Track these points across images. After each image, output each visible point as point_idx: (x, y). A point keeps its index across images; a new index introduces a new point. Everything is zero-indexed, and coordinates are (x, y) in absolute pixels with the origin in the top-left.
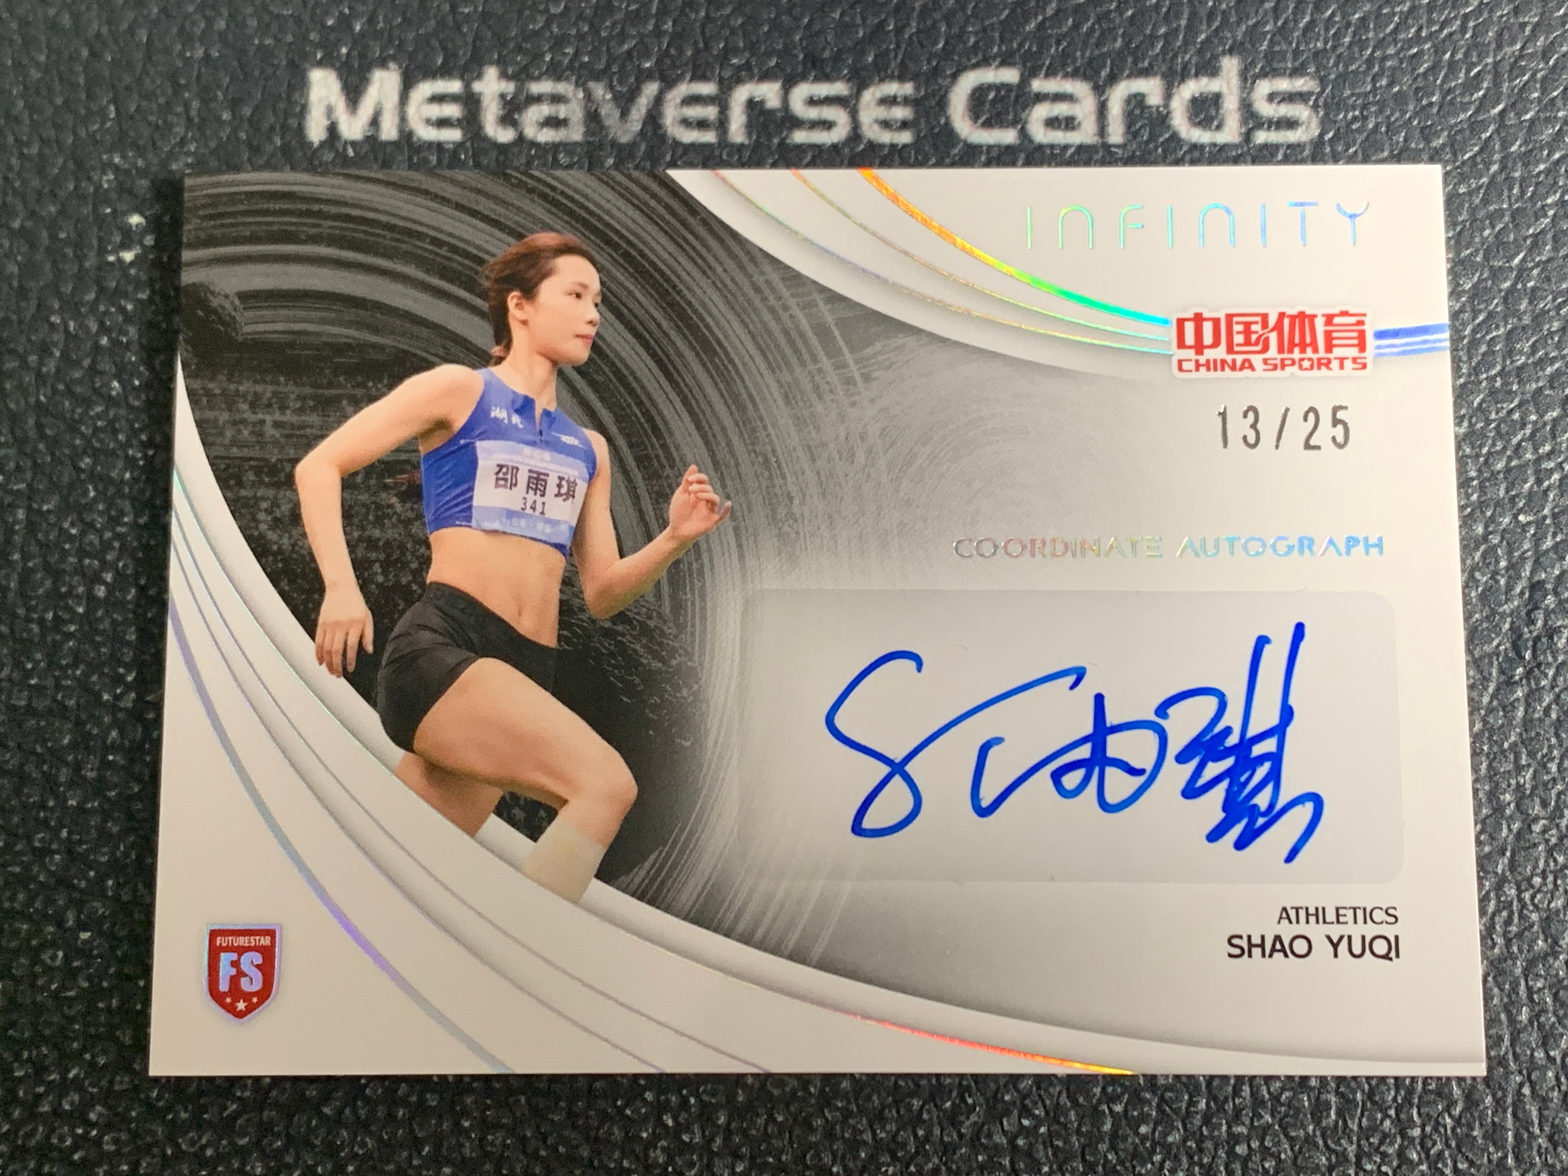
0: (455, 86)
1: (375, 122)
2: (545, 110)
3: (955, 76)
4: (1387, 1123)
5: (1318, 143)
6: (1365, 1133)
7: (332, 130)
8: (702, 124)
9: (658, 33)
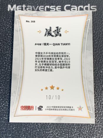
0: (21, 6)
1: (14, 9)
2: (29, 8)
3: (65, 5)
4: (102, 97)
5: (96, 11)
6: (100, 98)
7: (10, 10)
8: (42, 9)
9: (39, 2)
